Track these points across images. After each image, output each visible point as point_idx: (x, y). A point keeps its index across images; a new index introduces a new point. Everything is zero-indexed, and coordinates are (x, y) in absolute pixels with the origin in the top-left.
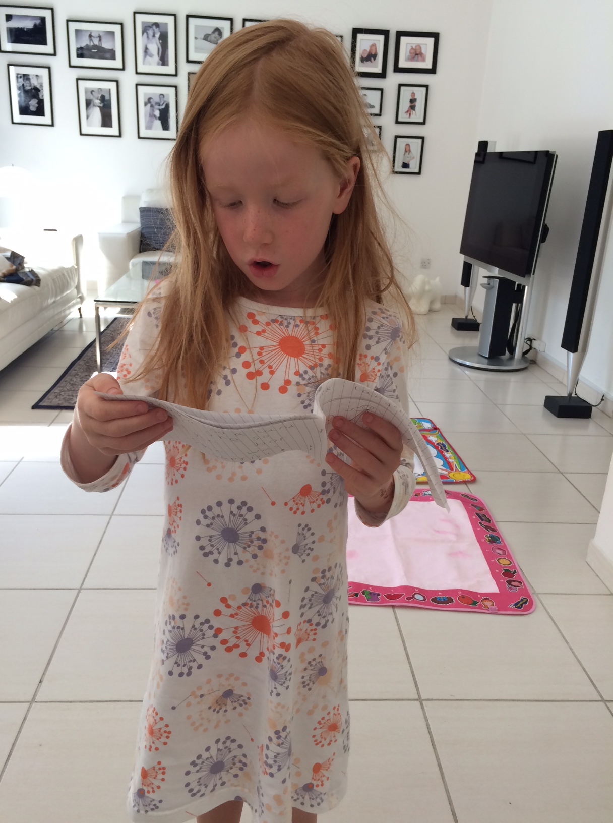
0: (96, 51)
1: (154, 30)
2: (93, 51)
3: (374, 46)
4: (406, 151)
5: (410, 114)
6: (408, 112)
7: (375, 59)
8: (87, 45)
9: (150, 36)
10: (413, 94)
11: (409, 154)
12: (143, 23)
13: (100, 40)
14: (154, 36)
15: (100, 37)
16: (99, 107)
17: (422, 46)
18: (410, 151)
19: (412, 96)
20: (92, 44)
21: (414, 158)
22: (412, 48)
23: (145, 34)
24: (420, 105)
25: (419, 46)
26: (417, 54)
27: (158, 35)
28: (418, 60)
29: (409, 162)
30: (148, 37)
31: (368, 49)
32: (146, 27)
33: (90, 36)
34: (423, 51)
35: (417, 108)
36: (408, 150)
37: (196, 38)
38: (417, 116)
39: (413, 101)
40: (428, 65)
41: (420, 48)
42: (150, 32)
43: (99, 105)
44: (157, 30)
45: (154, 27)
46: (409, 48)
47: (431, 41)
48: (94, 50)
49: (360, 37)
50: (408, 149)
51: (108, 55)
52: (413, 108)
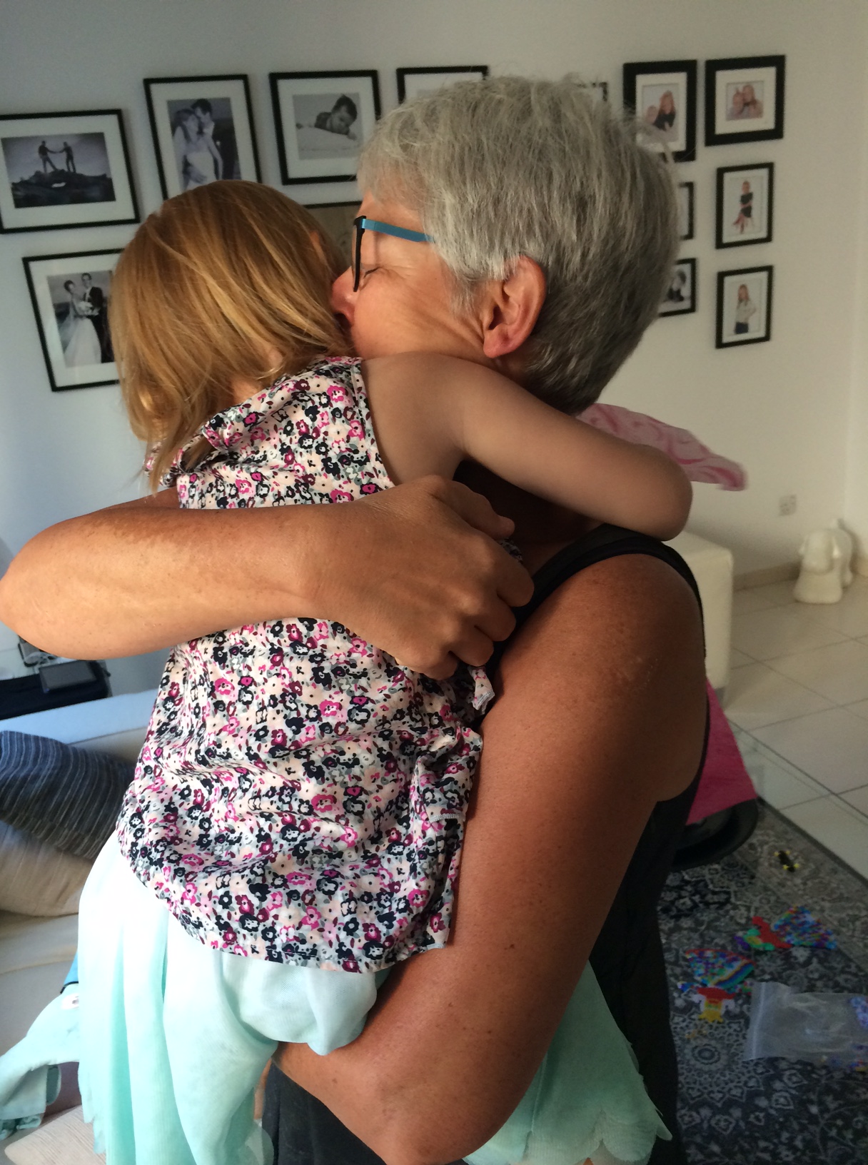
0: (63, 184)
1: (199, 118)
2: (56, 185)
3: (668, 96)
4: (740, 300)
5: (742, 227)
6: (737, 222)
7: (671, 125)
8: (38, 174)
9: (193, 134)
10: (746, 185)
11: (746, 305)
12: (171, 104)
13: (70, 158)
14: (200, 132)
15: (68, 150)
16: (89, 317)
17: (755, 86)
18: (747, 298)
19: (743, 189)
20: (50, 169)
21: (755, 310)
22: (738, 93)
23: (179, 131)
24: (759, 205)
25: (749, 87)
26: (747, 104)
27: (209, 130)
28: (748, 116)
29: (747, 319)
30: (187, 136)
31: (657, 104)
32: (178, 112)
33: (43, 151)
34: (758, 96)
35: (754, 212)
36: (743, 298)
37: (299, 126)
38: (756, 228)
39: (747, 198)
40: (767, 123)
41: (752, 90)
42: (192, 125)
43: (90, 313)
44: (206, 118)
45: (199, 112)
46: (732, 93)
47: (769, 73)
48: (59, 182)
49: (642, 80)
50: (743, 296)
51: (95, 192)
52: (747, 212)
